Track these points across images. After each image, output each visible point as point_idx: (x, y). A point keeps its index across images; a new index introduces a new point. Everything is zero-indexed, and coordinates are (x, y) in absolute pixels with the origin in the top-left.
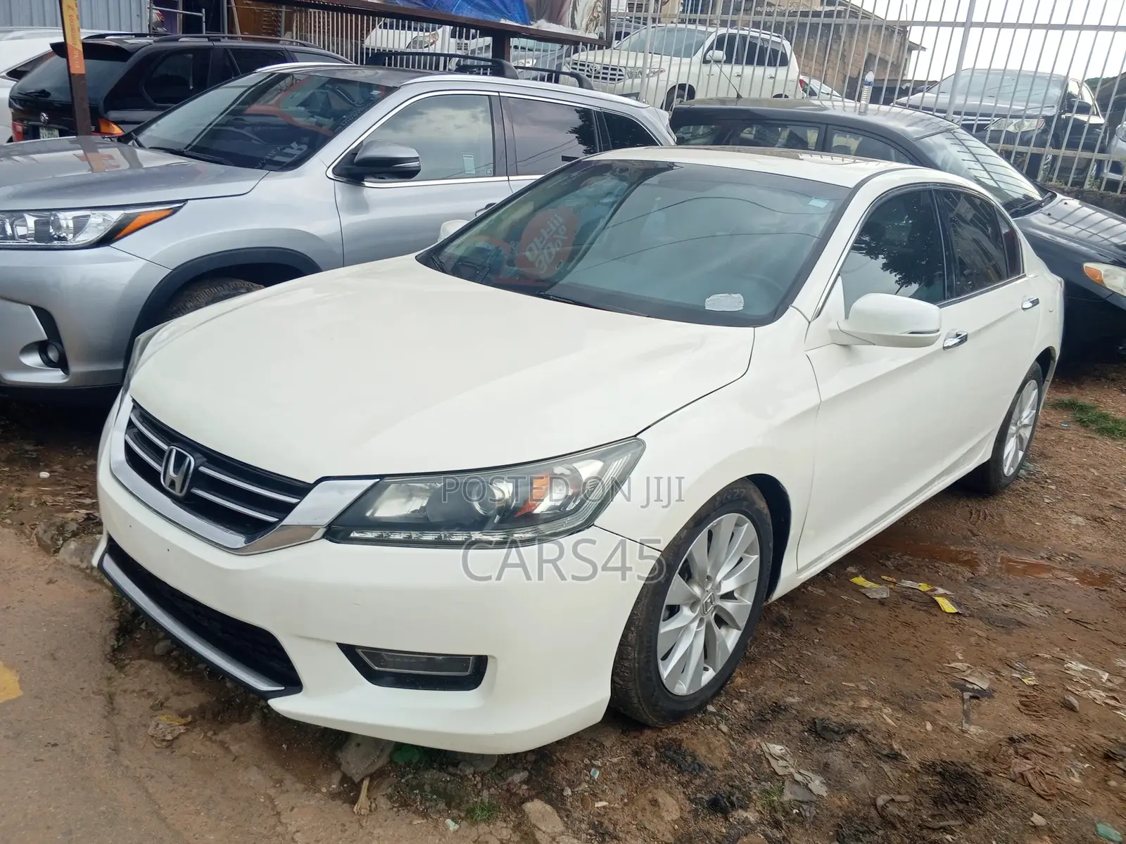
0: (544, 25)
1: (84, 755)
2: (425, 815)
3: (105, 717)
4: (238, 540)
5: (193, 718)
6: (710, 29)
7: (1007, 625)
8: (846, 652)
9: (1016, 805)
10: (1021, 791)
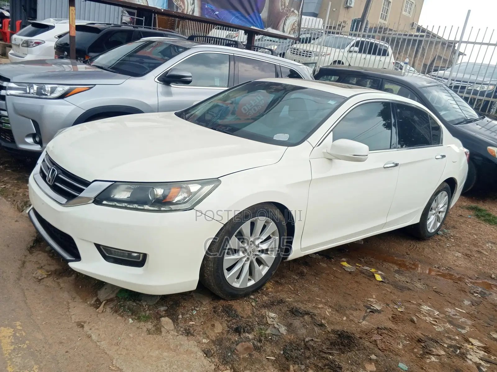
0: (270, 30)
1: (6, 279)
2: (122, 316)
3: (19, 268)
4: (64, 200)
5: (51, 273)
6: (354, 38)
7: (402, 289)
8: (324, 287)
9: (367, 350)
10: (372, 346)
